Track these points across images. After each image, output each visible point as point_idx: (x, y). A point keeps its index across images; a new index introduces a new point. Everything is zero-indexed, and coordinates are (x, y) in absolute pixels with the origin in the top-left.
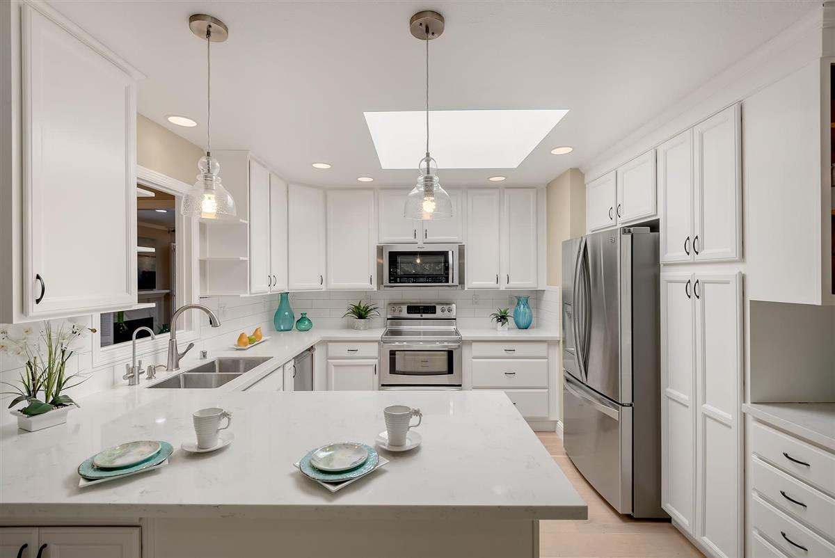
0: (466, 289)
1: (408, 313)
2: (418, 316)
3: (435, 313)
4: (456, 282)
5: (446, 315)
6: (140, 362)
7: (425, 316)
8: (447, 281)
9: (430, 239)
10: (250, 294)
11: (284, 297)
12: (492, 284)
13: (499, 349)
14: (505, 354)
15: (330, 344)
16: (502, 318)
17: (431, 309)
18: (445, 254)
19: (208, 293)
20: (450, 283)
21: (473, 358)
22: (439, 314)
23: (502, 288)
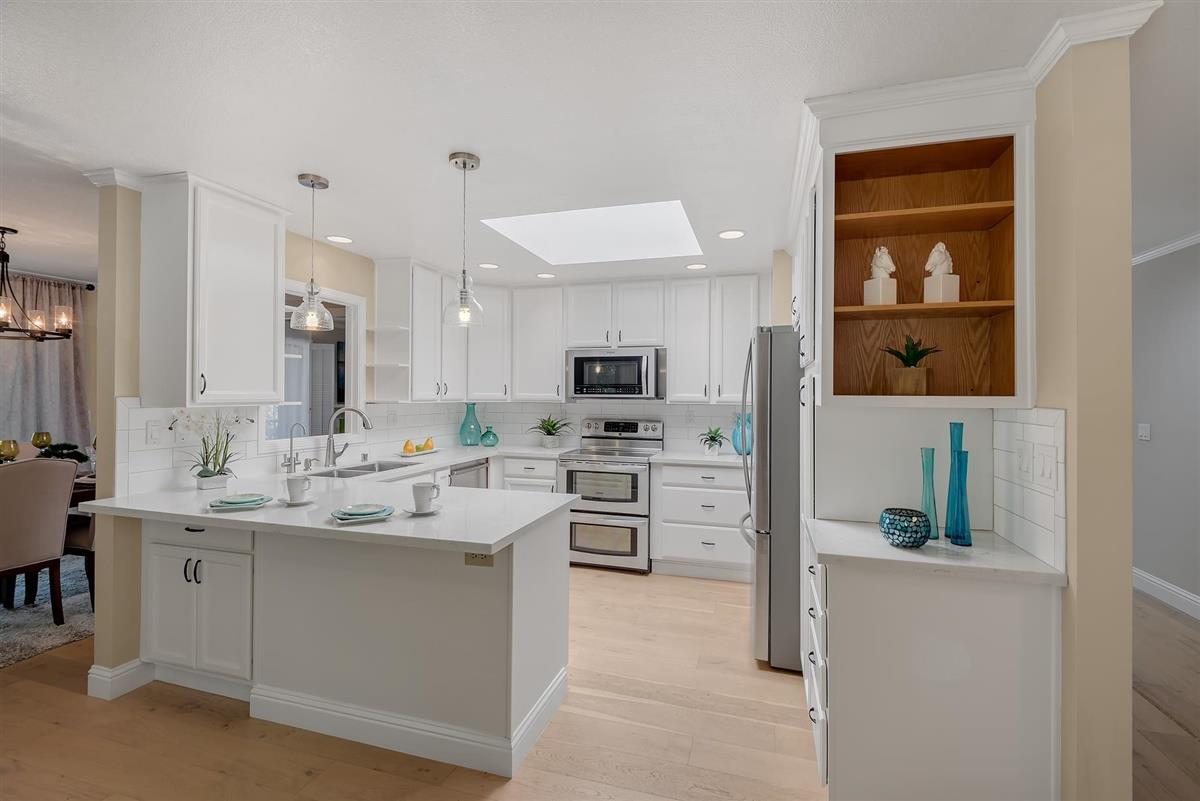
0: (668, 403)
1: (605, 430)
2: (617, 434)
3: (636, 431)
4: (652, 393)
5: (650, 434)
6: (297, 454)
7: (624, 435)
8: (641, 393)
9: (625, 341)
10: (412, 400)
11: (471, 407)
12: (699, 396)
13: (696, 476)
14: (702, 482)
15: (506, 460)
16: (713, 439)
17: (632, 426)
18: (638, 359)
19: (376, 399)
20: (644, 395)
21: (665, 485)
22: (641, 433)
23: (713, 402)
